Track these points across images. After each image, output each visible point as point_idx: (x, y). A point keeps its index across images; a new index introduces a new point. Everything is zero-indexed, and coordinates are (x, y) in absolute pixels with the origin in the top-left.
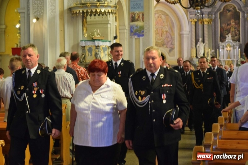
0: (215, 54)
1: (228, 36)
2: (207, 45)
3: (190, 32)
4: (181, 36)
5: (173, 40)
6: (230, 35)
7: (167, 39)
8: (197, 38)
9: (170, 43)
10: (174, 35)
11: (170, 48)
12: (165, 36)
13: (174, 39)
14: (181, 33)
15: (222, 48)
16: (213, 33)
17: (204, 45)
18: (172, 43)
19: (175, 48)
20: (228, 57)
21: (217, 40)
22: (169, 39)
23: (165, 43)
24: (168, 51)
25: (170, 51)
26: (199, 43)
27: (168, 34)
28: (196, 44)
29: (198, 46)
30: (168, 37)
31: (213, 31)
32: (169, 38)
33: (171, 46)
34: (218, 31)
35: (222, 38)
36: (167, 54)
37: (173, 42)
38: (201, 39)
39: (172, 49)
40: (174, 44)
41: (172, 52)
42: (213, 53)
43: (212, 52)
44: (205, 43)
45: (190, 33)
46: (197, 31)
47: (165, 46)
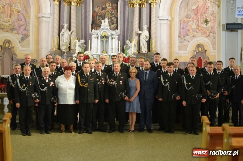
0: (85, 46)
1: (105, 22)
2: (74, 33)
3: (51, 15)
4: (39, 20)
5: (27, 24)
6: (107, 20)
7: (18, 22)
8: (61, 24)
9: (23, 28)
10: (29, 17)
11: (22, 35)
12: (16, 17)
13: (29, 24)
14: (40, 15)
15: (95, 38)
16: (83, 19)
17: (70, 33)
18: (26, 29)
19: (29, 36)
20: (103, 51)
21: (87, 28)
22: (21, 23)
23: (15, 27)
24: (20, 39)
25: (23, 39)
26: (63, 30)
27: (21, 16)
28: (60, 31)
29: (61, 34)
30: (20, 20)
31: (83, 16)
32: (22, 21)
33: (25, 32)
34: (89, 16)
35: (94, 25)
36: (18, 42)
37: (28, 27)
38: (66, 25)
39: (25, 37)
40: (29, 30)
41: (25, 41)
42: (82, 44)
43: (81, 42)
44: (71, 31)
45: (52, 17)
46: (61, 15)
47: (15, 32)
